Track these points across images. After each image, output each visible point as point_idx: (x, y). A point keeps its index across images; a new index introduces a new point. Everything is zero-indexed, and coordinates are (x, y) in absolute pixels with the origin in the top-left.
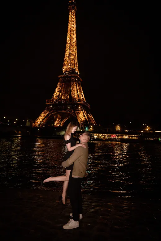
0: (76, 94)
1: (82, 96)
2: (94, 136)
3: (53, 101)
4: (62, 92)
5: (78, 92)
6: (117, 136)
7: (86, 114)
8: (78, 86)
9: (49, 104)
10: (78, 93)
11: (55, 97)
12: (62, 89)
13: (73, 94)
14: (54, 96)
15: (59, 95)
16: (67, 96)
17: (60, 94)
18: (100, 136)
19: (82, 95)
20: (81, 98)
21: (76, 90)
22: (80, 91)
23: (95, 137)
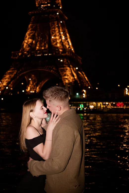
0: (58, 41)
1: (69, 45)
2: (89, 106)
3: (23, 54)
4: (37, 38)
5: (61, 37)
6: (125, 104)
7: (75, 72)
8: (61, 28)
9: (17, 58)
10: (61, 39)
11: (26, 46)
12: (36, 34)
13: (54, 42)
14: (23, 45)
15: (32, 43)
16: (45, 44)
17: (34, 42)
18: (99, 105)
19: (68, 42)
20: (67, 46)
21: (58, 34)
22: (66, 36)
23: (92, 107)
